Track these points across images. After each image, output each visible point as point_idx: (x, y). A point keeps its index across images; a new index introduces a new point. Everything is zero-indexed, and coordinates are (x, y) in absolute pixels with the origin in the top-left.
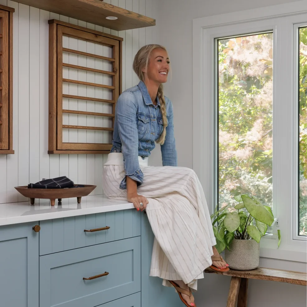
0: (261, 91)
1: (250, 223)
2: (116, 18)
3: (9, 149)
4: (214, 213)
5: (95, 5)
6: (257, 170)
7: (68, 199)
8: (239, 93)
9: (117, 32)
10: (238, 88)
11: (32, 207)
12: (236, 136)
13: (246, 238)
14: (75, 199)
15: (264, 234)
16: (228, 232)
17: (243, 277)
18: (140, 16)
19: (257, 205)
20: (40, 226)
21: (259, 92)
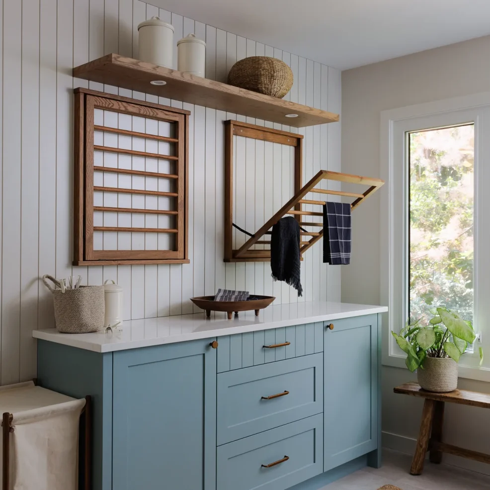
0: (458, 183)
1: (447, 338)
2: (297, 116)
3: (184, 258)
4: (405, 328)
5: (275, 104)
6: (453, 273)
7: (244, 312)
8: (432, 187)
9: (297, 128)
10: (431, 181)
11: (208, 321)
12: (429, 234)
13: (442, 355)
14: (253, 311)
15: (464, 351)
16: (421, 349)
17: (439, 400)
18: (322, 112)
19: (456, 319)
20: (218, 342)
21: (455, 183)
